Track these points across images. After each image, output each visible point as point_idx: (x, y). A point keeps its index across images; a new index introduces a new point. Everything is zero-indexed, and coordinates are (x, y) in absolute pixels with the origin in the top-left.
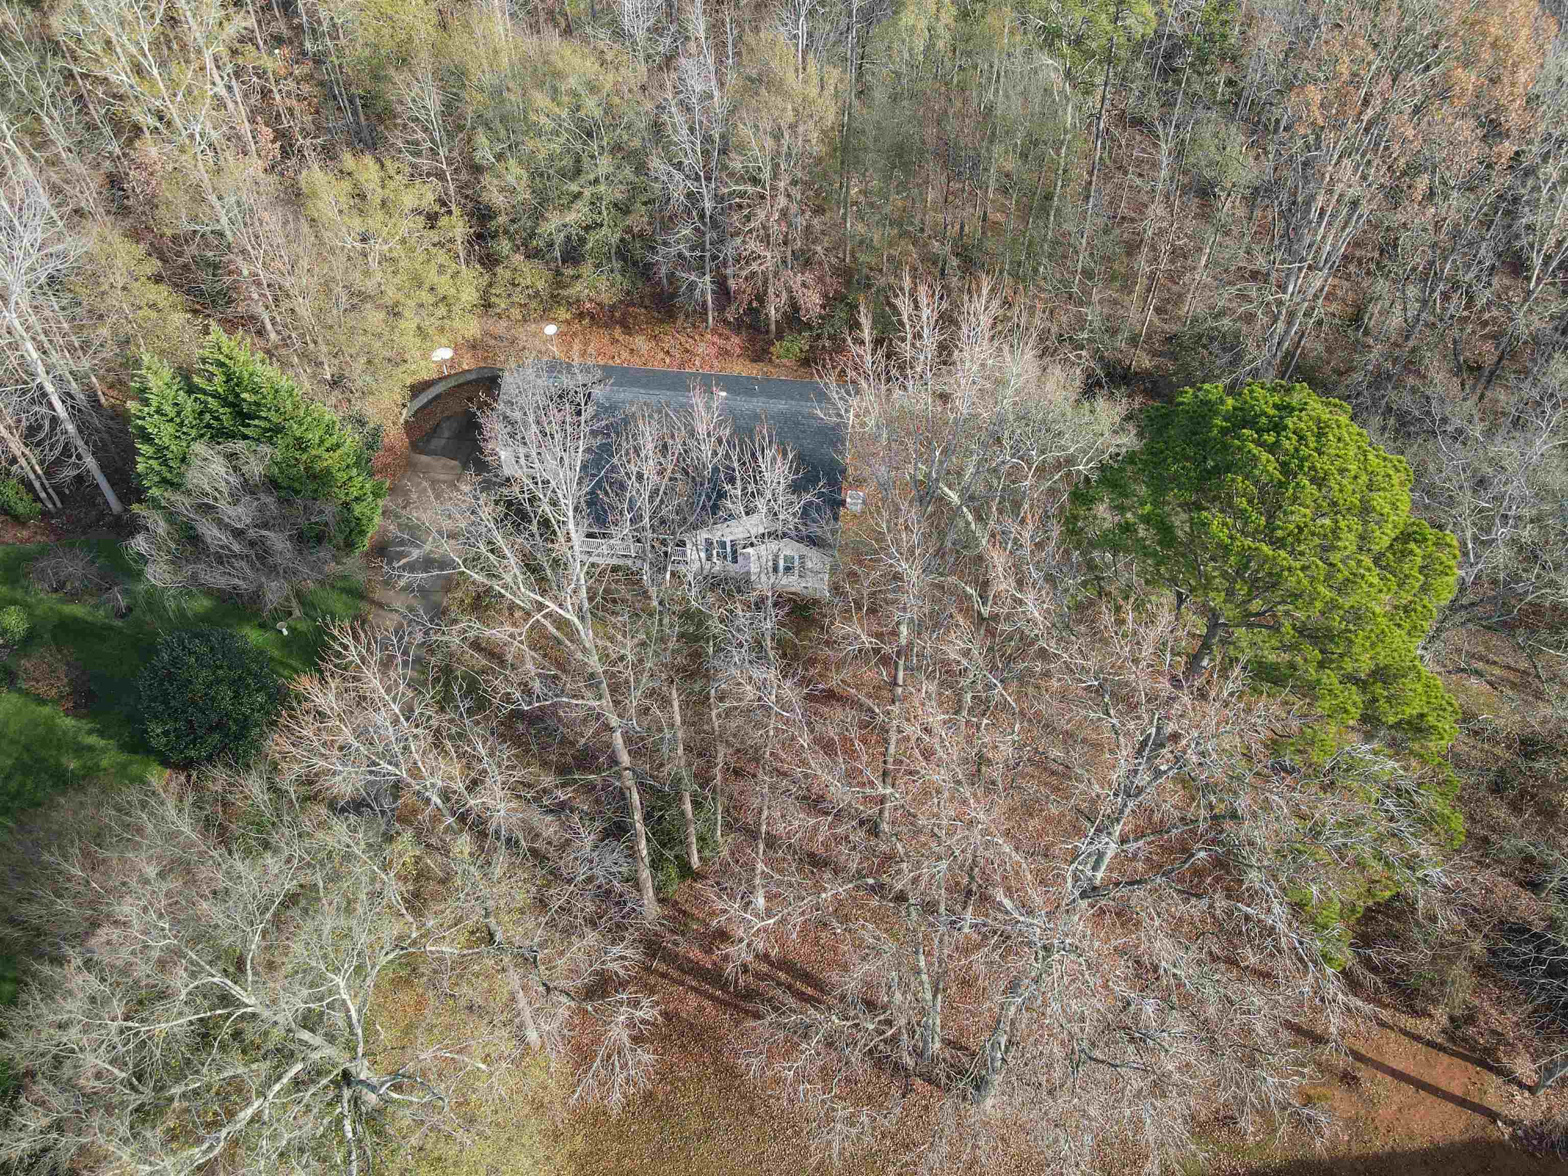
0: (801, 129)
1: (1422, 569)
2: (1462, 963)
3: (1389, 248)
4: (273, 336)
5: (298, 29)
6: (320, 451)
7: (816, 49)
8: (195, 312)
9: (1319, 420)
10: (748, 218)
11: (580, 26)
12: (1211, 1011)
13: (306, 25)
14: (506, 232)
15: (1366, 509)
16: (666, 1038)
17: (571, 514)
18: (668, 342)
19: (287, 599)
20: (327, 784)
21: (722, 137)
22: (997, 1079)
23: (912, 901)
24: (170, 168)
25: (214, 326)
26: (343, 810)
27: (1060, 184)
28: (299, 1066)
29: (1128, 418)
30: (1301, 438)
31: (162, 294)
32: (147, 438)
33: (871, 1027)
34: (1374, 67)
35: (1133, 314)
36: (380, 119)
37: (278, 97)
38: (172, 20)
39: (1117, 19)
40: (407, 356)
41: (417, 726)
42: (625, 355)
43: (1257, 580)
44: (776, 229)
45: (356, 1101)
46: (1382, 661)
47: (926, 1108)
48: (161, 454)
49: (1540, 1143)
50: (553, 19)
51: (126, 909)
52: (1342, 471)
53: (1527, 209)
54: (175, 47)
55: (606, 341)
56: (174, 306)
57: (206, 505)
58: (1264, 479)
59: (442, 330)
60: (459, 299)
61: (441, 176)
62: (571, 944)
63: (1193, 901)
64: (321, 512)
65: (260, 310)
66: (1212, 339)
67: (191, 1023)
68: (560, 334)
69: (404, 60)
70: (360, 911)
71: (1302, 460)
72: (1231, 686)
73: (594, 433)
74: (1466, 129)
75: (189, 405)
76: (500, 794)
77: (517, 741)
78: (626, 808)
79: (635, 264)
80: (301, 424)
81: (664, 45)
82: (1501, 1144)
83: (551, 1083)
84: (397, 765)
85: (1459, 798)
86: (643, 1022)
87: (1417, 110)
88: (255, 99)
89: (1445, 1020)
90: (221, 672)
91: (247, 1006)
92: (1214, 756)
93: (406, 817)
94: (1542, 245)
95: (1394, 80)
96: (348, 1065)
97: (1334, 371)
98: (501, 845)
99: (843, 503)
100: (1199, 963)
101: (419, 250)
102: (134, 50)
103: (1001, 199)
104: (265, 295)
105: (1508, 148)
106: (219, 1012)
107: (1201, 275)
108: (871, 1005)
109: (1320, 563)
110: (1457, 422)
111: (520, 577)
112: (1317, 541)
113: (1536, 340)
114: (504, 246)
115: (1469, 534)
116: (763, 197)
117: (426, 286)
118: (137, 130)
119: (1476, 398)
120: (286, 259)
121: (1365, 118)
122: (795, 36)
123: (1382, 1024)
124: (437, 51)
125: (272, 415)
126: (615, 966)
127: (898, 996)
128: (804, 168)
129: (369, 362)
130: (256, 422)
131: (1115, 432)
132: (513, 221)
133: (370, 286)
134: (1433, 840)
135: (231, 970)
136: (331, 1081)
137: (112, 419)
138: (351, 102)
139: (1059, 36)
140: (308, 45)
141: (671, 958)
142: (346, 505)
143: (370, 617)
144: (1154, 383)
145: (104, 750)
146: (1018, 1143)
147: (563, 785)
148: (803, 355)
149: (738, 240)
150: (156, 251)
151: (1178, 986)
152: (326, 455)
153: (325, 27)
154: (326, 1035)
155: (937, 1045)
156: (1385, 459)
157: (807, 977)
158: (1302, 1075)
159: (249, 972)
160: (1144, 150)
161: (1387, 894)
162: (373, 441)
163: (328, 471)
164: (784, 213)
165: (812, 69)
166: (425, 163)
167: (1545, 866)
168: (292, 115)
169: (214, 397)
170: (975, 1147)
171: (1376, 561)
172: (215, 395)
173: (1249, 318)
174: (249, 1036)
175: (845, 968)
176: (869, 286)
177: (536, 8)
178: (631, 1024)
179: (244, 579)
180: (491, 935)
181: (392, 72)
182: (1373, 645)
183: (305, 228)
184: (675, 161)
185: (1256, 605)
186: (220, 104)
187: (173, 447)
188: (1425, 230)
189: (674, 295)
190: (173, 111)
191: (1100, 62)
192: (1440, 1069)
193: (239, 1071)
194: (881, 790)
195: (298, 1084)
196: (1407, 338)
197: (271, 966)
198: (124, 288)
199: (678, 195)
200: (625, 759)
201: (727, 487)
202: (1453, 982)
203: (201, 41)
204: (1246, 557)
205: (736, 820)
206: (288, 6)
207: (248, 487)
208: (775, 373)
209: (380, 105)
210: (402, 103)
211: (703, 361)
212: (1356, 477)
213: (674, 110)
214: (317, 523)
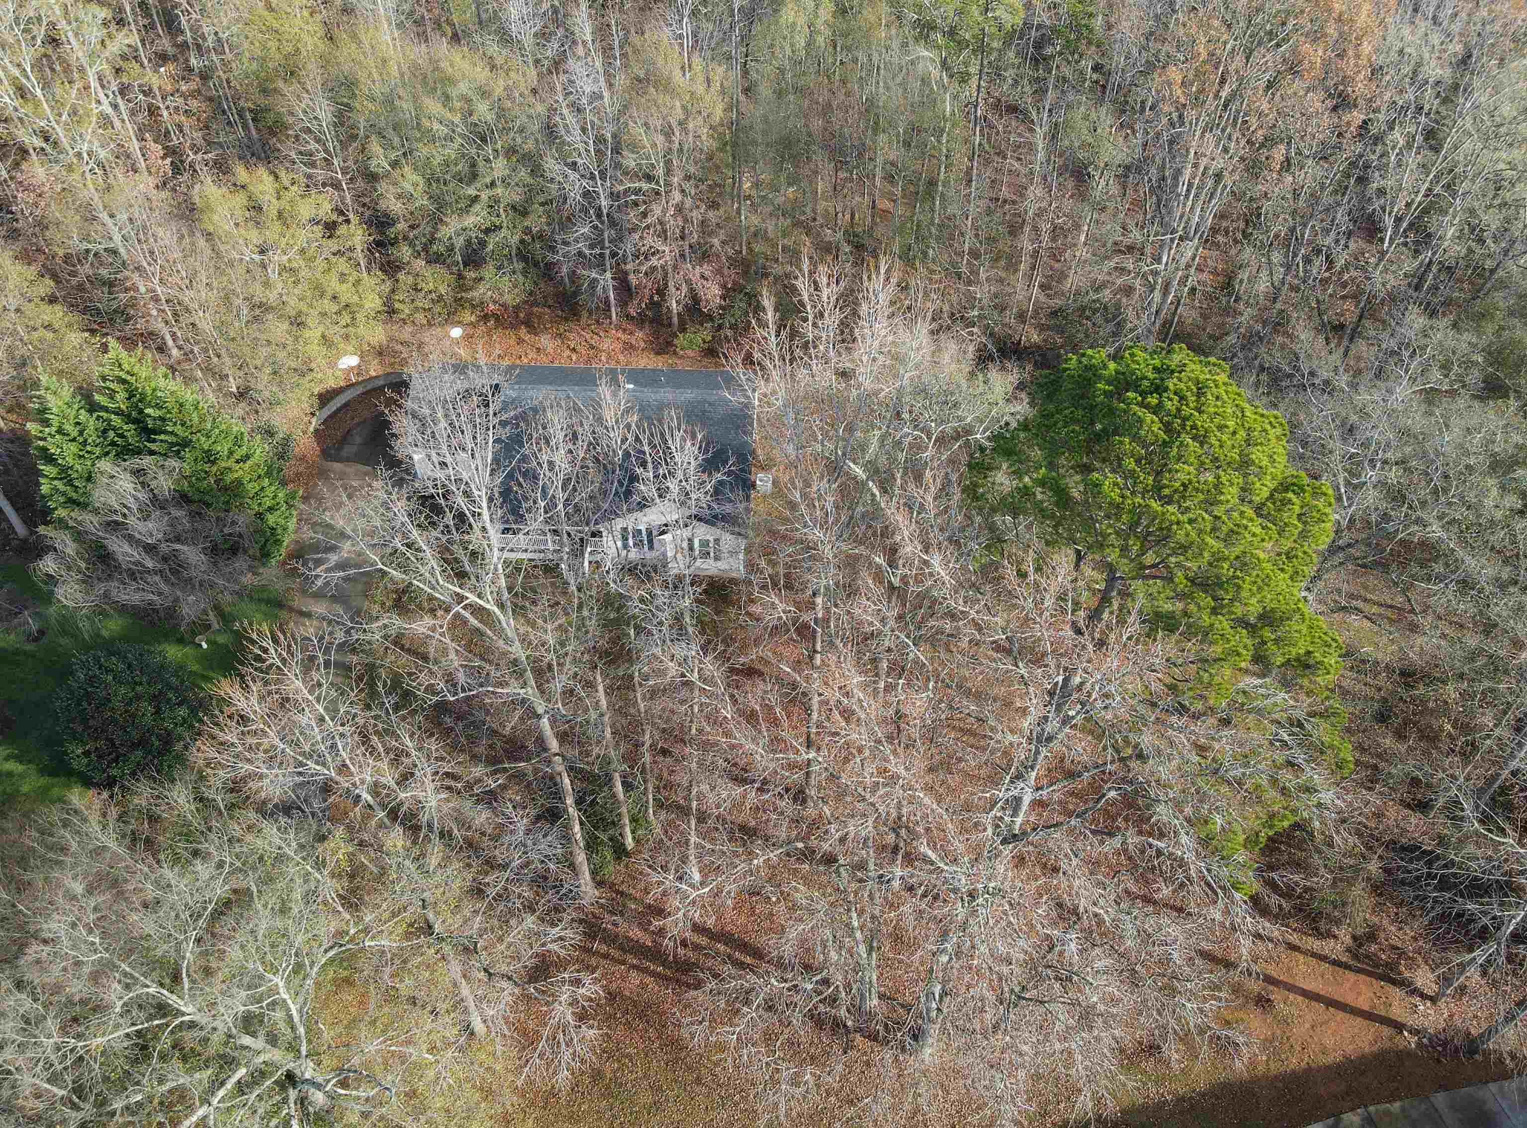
0: (691, 126)
1: (1300, 516)
2: (1360, 885)
3: (1252, 218)
4: (175, 352)
5: (183, 46)
6: (230, 463)
7: (701, 48)
8: (93, 332)
9: (1197, 382)
10: (645, 215)
11: (467, 34)
13: (190, 41)
14: (405, 238)
15: (1245, 464)
16: (611, 1017)
17: (484, 505)
18: (573, 340)
19: (205, 612)
20: (255, 789)
21: (614, 136)
22: (934, 1028)
23: (841, 862)
24: (58, 188)
25: (112, 343)
26: (272, 813)
27: (943, 170)
28: (242, 1072)
29: (1021, 386)
30: (1182, 398)
31: (56, 314)
32: (50, 459)
33: (809, 987)
34: (1228, 46)
35: (1020, 291)
36: (272, 132)
37: (165, 114)
38: (54, 41)
39: (987, 10)
40: (313, 365)
41: (343, 725)
42: (532, 354)
43: (1149, 534)
44: (673, 224)
45: (302, 1101)
46: (1269, 605)
47: (868, 1064)
48: (65, 474)
49: (1444, 1049)
50: (440, 28)
51: (54, 927)
52: (1221, 428)
53: (1377, 174)
54: (58, 68)
55: (512, 342)
56: (70, 326)
57: (115, 522)
58: (1150, 438)
59: (347, 337)
60: (362, 307)
61: (337, 186)
62: (510, 929)
63: (1107, 840)
64: (233, 523)
65: (159, 326)
66: (1095, 311)
67: (129, 1036)
68: (466, 337)
69: (292, 73)
70: (295, 911)
71: (1185, 419)
72: (1129, 631)
73: (503, 424)
74: (1316, 102)
75: (91, 423)
76: (430, 786)
77: (445, 734)
78: (558, 795)
79: (536, 264)
80: (208, 437)
81: (551, 50)
82: (1409, 1054)
83: (499, 1068)
84: (324, 764)
85: (1348, 730)
86: (586, 999)
87: (1270, 85)
88: (143, 117)
89: (1348, 940)
90: (139, 689)
91: (185, 1015)
92: (1118, 698)
93: (336, 816)
94: (1393, 208)
95: (1248, 59)
96: (291, 1066)
97: (1211, 337)
98: (435, 837)
99: (754, 485)
100: (1117, 899)
101: (319, 260)
102: (16, 72)
103: (888, 186)
104: (164, 311)
105: (1357, 117)
106: (156, 1022)
107: (1082, 252)
108: (807, 967)
109: (1206, 516)
110: (1323, 375)
111: (438, 570)
112: (1201, 497)
113: (1392, 296)
114: (405, 252)
115: (1341, 481)
116: (658, 193)
117: (329, 295)
118: (24, 152)
119: (1340, 352)
120: (184, 274)
121: (1223, 95)
122: (681, 36)
123: (1291, 948)
124: (325, 62)
125: (179, 429)
126: (554, 947)
127: (834, 955)
128: (696, 163)
129: (275, 373)
130: (162, 437)
131: (1009, 401)
132: (412, 227)
133: (272, 297)
134: (1325, 765)
135: (167, 981)
136: (276, 1082)
137: (12, 442)
138: (241, 117)
139: (934, 29)
140: (193, 62)
141: (611, 939)
142: (260, 515)
143: (290, 622)
144: (1043, 356)
145: (22, 776)
147: (495, 772)
148: (706, 346)
149: (636, 236)
150: (49, 272)
151: (1099, 924)
152: (236, 467)
153: (210, 42)
154: (267, 1037)
155: (875, 1000)
156: (1262, 416)
157: (744, 947)
158: (1219, 999)
159: (186, 981)
160: (1020, 135)
161: (1286, 824)
162: (283, 452)
163: (239, 482)
164: (679, 208)
165: (697, 67)
166: (320, 174)
167: (1430, 786)
168: (181, 131)
169: (117, 414)
170: (917, 1095)
171: (1259, 510)
172: (118, 412)
173: (1128, 290)
174: (188, 1045)
175: (781, 932)
176: (766, 276)
177: (423, 17)
178: (574, 1003)
179: (160, 594)
180: (430, 926)
181: (280, 84)
182: (1260, 589)
183: (202, 243)
184: (569, 160)
185: (1150, 558)
186: (105, 122)
187: (77, 466)
188: (1284, 198)
189: (575, 294)
190: (59, 130)
191: (973, 52)
192: (1347, 987)
193: (181, 1081)
194: (805, 756)
195: (241, 1088)
196: (1275, 300)
197: (208, 972)
198: (18, 310)
199: (575, 195)
200: (554, 745)
201: (639, 471)
202: (1354, 903)
203: (84, 61)
204: (1137, 514)
205: (667, 799)
206: (171, 24)
207: (157, 502)
208: (681, 364)
209: (270, 118)
210: (292, 114)
211: (609, 357)
212: (1234, 433)
213: (565, 111)
214: (230, 534)
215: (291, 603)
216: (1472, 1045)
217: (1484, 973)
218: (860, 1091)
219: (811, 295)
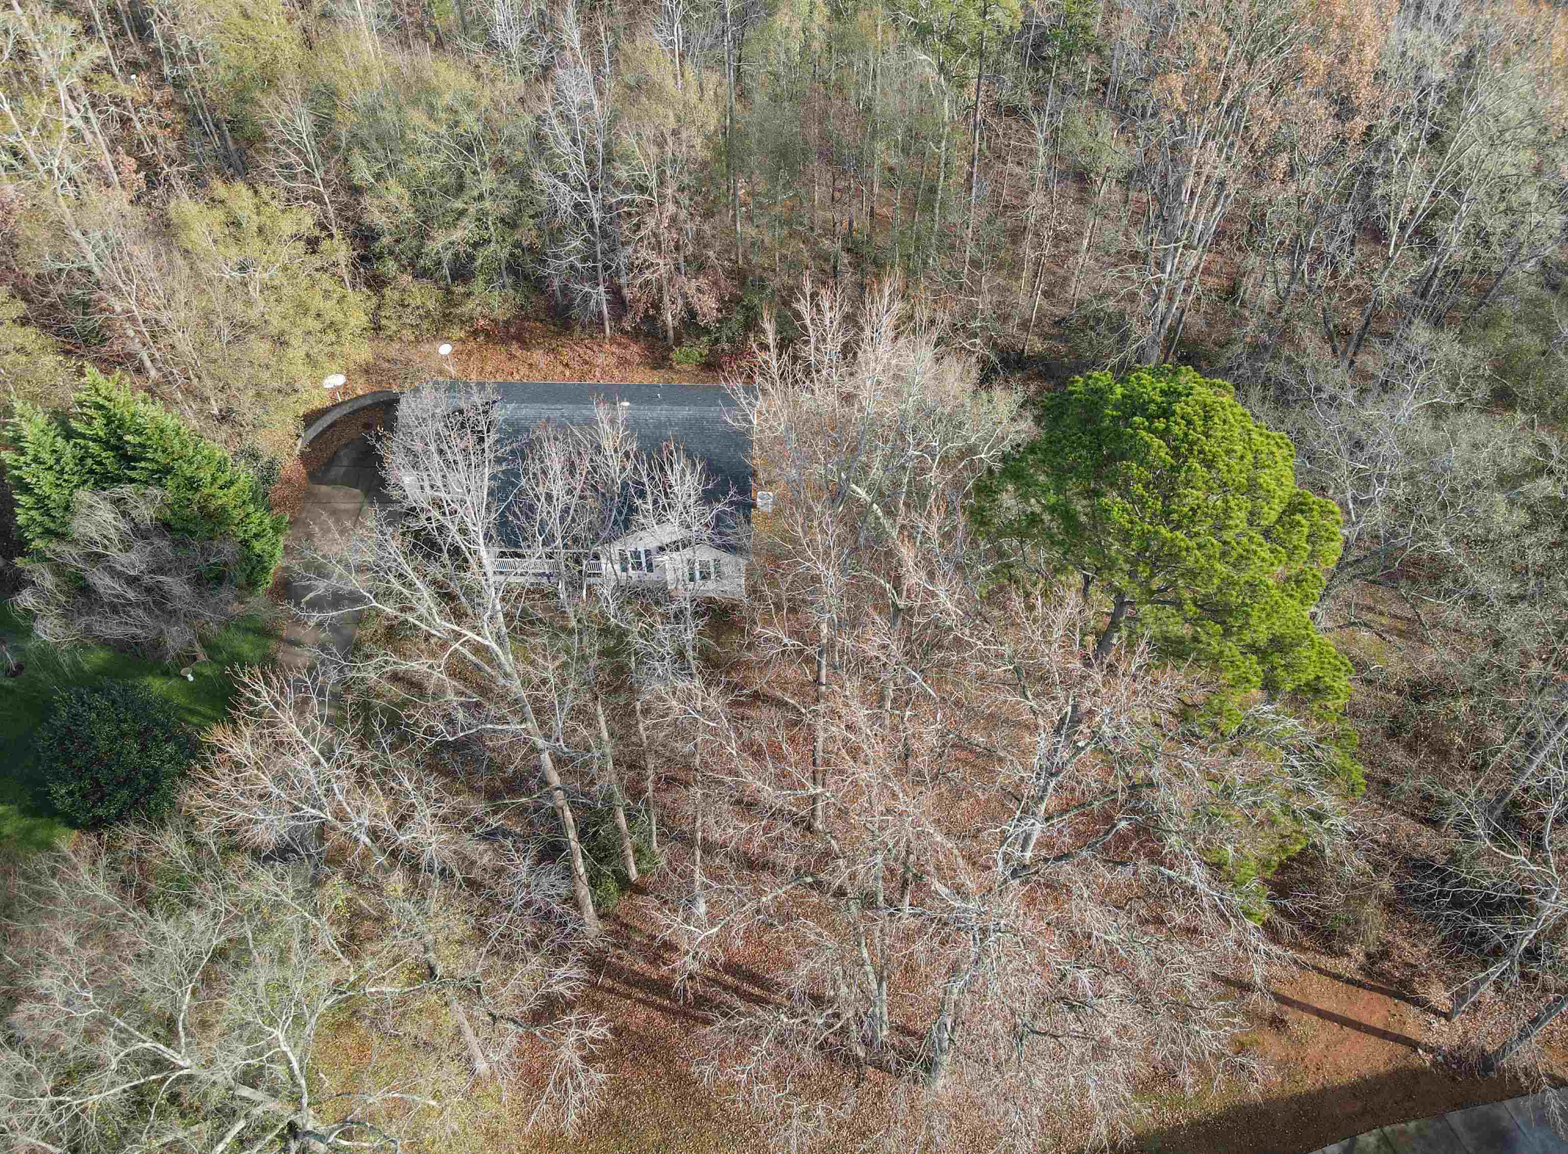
0: (684, 135)
1: (1309, 538)
2: (1373, 902)
3: (1257, 224)
4: (153, 373)
5: (155, 53)
6: (214, 489)
7: (693, 54)
8: (67, 353)
9: (1205, 404)
10: (638, 227)
11: (452, 39)
12: (1143, 974)
13: (163, 51)
14: (391, 253)
15: (1252, 488)
16: (616, 1054)
17: (481, 541)
18: (566, 354)
19: (190, 644)
20: (248, 835)
21: (605, 145)
22: (946, 1059)
23: (851, 896)
24: (28, 205)
25: (89, 367)
26: (267, 858)
27: (942, 175)
28: (241, 1124)
29: (1025, 404)
30: (1189, 423)
31: (29, 336)
32: (26, 489)
33: (820, 1021)
34: (1230, 52)
35: (1023, 300)
36: (250, 143)
37: (139, 126)
38: (22, 55)
39: (985, 13)
40: (297, 386)
41: (338, 767)
42: (524, 370)
43: (1158, 561)
44: (668, 236)
46: (1278, 630)
47: (879, 1094)
48: (41, 503)
49: (1459, 1066)
50: (423, 34)
51: (46, 981)
52: (1229, 452)
53: (1381, 181)
54: (26, 80)
55: (503, 357)
56: (43, 348)
57: (96, 554)
58: (1158, 463)
59: (332, 356)
60: (347, 324)
61: (319, 200)
62: (514, 970)
63: (1119, 868)
64: (219, 551)
65: (135, 346)
66: (1098, 321)
67: (125, 1091)
68: (455, 353)
69: (270, 82)
70: (295, 960)
71: (1192, 444)
72: (1138, 661)
73: (499, 461)
74: (1320, 109)
75: (68, 450)
76: (429, 826)
77: (445, 772)
78: (560, 828)
79: (526, 278)
80: (191, 463)
81: (539, 56)
82: (1424, 1072)
83: (505, 1112)
84: (321, 809)
86: (593, 1041)
87: (1272, 92)
88: (115, 128)
89: (1361, 958)
90: (124, 725)
91: (182, 1068)
92: (1128, 729)
93: (336, 858)
94: (1397, 213)
95: (1250, 64)
96: (293, 1117)
97: (1215, 343)
98: (435, 878)
99: (754, 506)
100: (1130, 927)
101: (302, 276)
103: (886, 193)
104: (140, 332)
105: (1360, 123)
106: (153, 1077)
107: (1084, 259)
108: (818, 1000)
109: (1216, 541)
110: (1329, 390)
111: (435, 608)
112: (1210, 521)
113: (1398, 303)
114: (390, 267)
115: (1349, 495)
116: (651, 205)
117: (313, 312)
119: (1347, 363)
120: (161, 293)
121: (1225, 102)
122: (671, 43)
123: (1303, 967)
124: (304, 71)
125: (160, 456)
126: (560, 988)
127: (844, 990)
128: (690, 174)
129: (258, 394)
130: (143, 464)
131: (1013, 419)
132: (397, 241)
133: (253, 315)
134: (1335, 791)
135: (162, 1032)
136: (277, 1136)
138: (217, 126)
139: (931, 32)
140: (166, 70)
141: (616, 973)
142: (245, 543)
143: (280, 655)
144: (1047, 366)
145: (5, 817)
146: (971, 1119)
147: (495, 813)
148: (703, 360)
149: (630, 250)
150: (21, 292)
151: (1111, 952)
152: (221, 493)
153: (183, 51)
154: (268, 1090)
155: (885, 1033)
156: (1268, 437)
157: (754, 978)
158: (1233, 1025)
159: (182, 1034)
160: (1020, 139)
161: (1298, 847)
162: (268, 475)
163: (223, 508)
164: (674, 220)
165: (690, 75)
166: (300, 186)
167: (1442, 803)
168: (155, 143)
169: (94, 441)
170: (929, 1128)
171: (1266, 533)
172: (96, 439)
173: (1132, 297)
174: (186, 1099)
175: (790, 966)
176: (763, 288)
177: (404, 22)
178: (581, 1044)
179: (142, 627)
180: (432, 969)
181: (258, 95)
182: (1269, 615)
183: (179, 261)
184: (560, 172)
185: (1158, 582)
186: (77, 137)
187: (54, 496)
188: (1288, 204)
189: (568, 307)
190: (28, 146)
191: (971, 55)
192: (1360, 1004)
193: (179, 1136)
194: (812, 791)
195: (242, 1142)
196: (1279, 310)
197: (204, 1025)
199: (565, 205)
200: (555, 779)
201: (638, 502)
202: (1367, 921)
203: (53, 74)
204: (1146, 540)
205: (671, 830)
206: (142, 30)
207: (140, 532)
208: (676, 380)
209: (249, 130)
210: (271, 126)
211: (604, 372)
212: (1242, 458)
213: (554, 122)
214: (215, 564)
215: (280, 632)
216: (1487, 1062)
217: (1499, 989)
218: (873, 1123)
219: (812, 320)
